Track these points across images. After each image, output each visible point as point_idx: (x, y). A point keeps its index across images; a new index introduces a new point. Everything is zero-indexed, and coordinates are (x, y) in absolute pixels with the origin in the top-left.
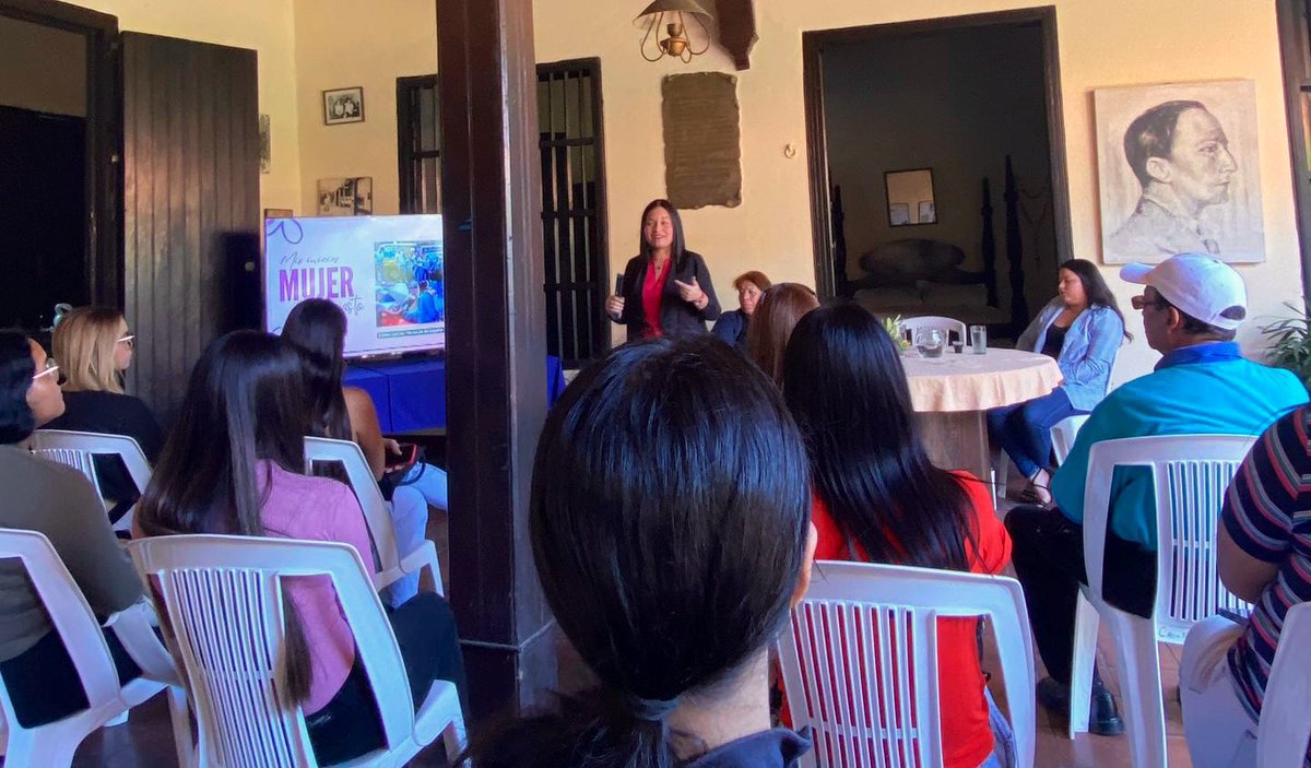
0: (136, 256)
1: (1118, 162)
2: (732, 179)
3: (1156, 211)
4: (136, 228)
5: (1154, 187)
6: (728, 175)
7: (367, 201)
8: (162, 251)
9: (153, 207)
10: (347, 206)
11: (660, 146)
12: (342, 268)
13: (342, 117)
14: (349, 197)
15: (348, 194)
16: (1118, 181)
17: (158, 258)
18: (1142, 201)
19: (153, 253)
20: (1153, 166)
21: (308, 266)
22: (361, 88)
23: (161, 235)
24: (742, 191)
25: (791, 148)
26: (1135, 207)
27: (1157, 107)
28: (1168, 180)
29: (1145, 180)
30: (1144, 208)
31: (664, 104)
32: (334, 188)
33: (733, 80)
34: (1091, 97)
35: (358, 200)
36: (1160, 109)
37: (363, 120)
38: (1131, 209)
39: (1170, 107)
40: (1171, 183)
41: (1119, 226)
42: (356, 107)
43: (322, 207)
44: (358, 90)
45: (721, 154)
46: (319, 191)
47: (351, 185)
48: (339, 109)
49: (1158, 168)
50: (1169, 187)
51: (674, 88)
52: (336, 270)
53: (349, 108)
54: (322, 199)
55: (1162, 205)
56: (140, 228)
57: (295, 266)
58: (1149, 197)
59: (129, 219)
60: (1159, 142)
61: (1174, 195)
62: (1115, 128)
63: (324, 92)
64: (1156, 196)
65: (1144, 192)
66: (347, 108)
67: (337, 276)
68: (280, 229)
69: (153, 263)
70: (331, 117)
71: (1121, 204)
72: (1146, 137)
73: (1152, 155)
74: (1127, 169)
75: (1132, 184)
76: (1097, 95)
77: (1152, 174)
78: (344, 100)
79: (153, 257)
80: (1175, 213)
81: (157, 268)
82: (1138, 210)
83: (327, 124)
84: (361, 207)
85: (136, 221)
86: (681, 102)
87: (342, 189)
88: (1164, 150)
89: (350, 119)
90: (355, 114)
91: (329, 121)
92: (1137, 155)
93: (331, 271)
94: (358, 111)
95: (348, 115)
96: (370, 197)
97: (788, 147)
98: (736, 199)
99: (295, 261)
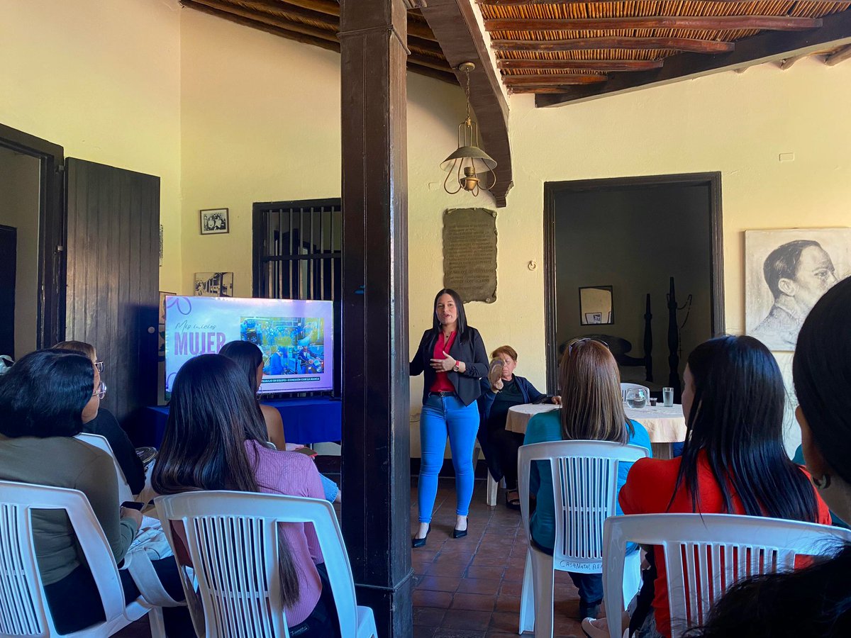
0: (74, 319)
1: (759, 280)
2: (491, 283)
3: (784, 315)
4: (74, 299)
5: (783, 298)
6: (488, 281)
7: (229, 289)
8: (92, 316)
9: (86, 285)
10: (216, 292)
11: (440, 257)
12: (218, 333)
13: (213, 229)
14: (218, 285)
15: (216, 284)
16: (759, 295)
17: (89, 322)
18: (774, 308)
19: (86, 317)
20: (783, 284)
21: (194, 331)
22: (227, 209)
23: (92, 304)
24: (497, 292)
25: (533, 263)
26: (769, 311)
27: (787, 244)
28: (792, 294)
29: (777, 293)
30: (775, 312)
31: (444, 230)
32: (206, 280)
33: (494, 214)
34: (743, 235)
35: (223, 288)
36: (789, 245)
37: (228, 232)
38: (766, 313)
39: (796, 245)
40: (794, 296)
41: (757, 324)
42: (223, 222)
43: (197, 292)
44: (226, 210)
45: (483, 266)
46: (195, 281)
47: (219, 277)
48: (211, 223)
49: (786, 286)
50: (792, 298)
51: (452, 219)
52: (214, 334)
53: (219, 223)
54: (197, 287)
55: (787, 311)
56: (76, 299)
57: (185, 331)
58: (779, 305)
59: (69, 292)
60: (788, 268)
61: (796, 305)
62: (758, 257)
63: (201, 211)
64: (784, 305)
65: (775, 302)
66: (217, 223)
67: (214, 339)
68: (176, 304)
69: (85, 323)
70: (205, 229)
71: (759, 310)
72: (779, 264)
73: (782, 277)
74: (765, 285)
75: (768, 296)
76: (747, 234)
77: (782, 290)
78: (215, 218)
79: (86, 320)
80: (796, 317)
81: (88, 327)
82: (771, 314)
83: (202, 234)
84: (225, 293)
85: (74, 294)
86: (457, 228)
87: (211, 280)
88: (791, 274)
89: (219, 231)
90: (223, 228)
91: (203, 232)
92: (772, 276)
93: (210, 335)
94: (224, 226)
95: (218, 228)
96: (232, 287)
97: (531, 262)
98: (494, 297)
99: (185, 327)
